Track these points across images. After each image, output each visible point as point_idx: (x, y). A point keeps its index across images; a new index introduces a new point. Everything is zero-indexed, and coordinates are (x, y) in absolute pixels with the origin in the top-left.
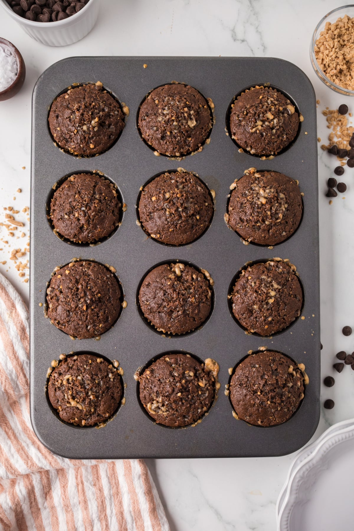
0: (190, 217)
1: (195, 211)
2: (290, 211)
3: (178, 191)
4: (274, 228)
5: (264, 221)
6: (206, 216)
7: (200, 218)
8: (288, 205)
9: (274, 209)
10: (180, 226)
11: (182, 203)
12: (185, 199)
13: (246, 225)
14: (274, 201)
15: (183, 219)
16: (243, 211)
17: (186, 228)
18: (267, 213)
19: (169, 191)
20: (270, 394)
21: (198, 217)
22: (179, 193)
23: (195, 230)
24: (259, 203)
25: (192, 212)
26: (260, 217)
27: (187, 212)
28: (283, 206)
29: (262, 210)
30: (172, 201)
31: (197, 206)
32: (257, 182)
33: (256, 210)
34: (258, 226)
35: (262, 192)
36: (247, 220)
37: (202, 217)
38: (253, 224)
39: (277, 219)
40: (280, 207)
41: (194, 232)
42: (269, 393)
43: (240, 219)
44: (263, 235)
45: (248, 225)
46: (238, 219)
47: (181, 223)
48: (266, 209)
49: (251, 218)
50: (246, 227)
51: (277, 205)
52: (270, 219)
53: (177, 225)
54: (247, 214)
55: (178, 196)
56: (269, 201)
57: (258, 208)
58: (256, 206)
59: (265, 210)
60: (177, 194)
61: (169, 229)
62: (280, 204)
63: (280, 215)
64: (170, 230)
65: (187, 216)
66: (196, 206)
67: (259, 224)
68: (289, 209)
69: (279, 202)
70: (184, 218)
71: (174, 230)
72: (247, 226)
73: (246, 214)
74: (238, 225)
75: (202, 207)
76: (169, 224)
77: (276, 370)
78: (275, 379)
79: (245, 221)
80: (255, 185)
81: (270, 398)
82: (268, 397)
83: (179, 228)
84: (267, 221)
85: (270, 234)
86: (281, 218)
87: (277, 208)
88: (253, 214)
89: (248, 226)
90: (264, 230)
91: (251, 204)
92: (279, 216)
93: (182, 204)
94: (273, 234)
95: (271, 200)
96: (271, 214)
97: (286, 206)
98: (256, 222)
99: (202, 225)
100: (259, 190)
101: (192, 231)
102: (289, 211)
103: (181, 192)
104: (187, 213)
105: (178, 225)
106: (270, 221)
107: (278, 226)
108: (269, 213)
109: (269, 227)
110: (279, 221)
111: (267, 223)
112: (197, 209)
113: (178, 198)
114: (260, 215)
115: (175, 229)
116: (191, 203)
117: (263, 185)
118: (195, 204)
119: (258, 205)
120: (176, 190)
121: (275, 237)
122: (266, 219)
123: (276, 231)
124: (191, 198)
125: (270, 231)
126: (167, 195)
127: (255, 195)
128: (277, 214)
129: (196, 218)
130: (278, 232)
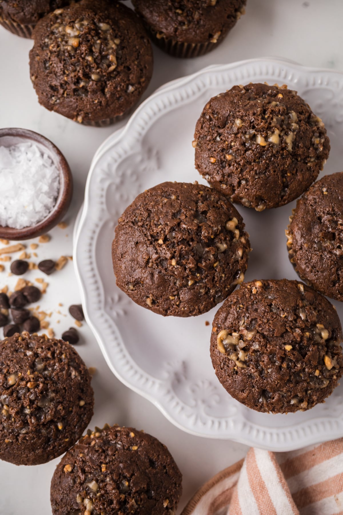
0: (44, 425)
1: (54, 416)
2: (127, 49)
3: (32, 376)
4: (109, 83)
5: (87, 76)
6: (76, 425)
7: (64, 428)
8: (121, 40)
9: (96, 50)
10: (24, 438)
11: (34, 400)
12: (42, 393)
13: (63, 94)
14: (92, 37)
15: (30, 428)
16: (51, 73)
17: (35, 443)
18: (87, 61)
19: (16, 373)
20: (180, 247)
21: (60, 427)
22: (32, 380)
23: (51, 448)
24: (69, 48)
25: (49, 417)
26: (79, 71)
27: (40, 416)
28: (111, 42)
29: (78, 59)
30: (18, 392)
31: (62, 408)
32: (59, 21)
33: (69, 61)
34: (83, 87)
35: (69, 30)
36: (61, 85)
37: (69, 426)
38: (73, 87)
39: (109, 66)
40: (107, 44)
41: (49, 451)
42: (178, 245)
43: (52, 87)
44: (96, 101)
45: (66, 92)
46: (48, 89)
47: (27, 433)
48: (83, 54)
49: (65, 78)
50: (64, 97)
51: (99, 42)
52: (97, 69)
53: (18, 435)
54: (59, 74)
55: (29, 385)
56: (84, 39)
57: (70, 56)
58: (67, 54)
59: (83, 56)
60: (27, 383)
61: (4, 440)
62: (105, 39)
63: (111, 57)
64: (7, 441)
65: (38, 425)
66: (60, 407)
67: (82, 84)
68: (123, 45)
69: (101, 36)
70: (32, 427)
71: (12, 442)
72: (65, 95)
73: (56, 75)
74: (52, 100)
75: (71, 409)
76: (6, 431)
77: (205, 213)
78: (197, 224)
79: (59, 88)
80: (56, 25)
81: (177, 254)
82: (175, 252)
83: (21, 441)
84: (93, 73)
85: (108, 96)
86: (115, 62)
87: (101, 47)
88: (66, 71)
89: (67, 95)
90: (94, 92)
91: (58, 56)
92: (110, 59)
93: (32, 402)
94: (113, 95)
95: (87, 37)
96: (95, 60)
97: (117, 41)
98: (77, 82)
99: (67, 440)
100: (64, 30)
101: (47, 448)
102: (125, 50)
103: (36, 379)
104: (38, 419)
105: (21, 435)
106: (98, 71)
107: (115, 78)
108: (90, 58)
109: (99, 84)
110: (113, 67)
111: (93, 77)
112: (60, 414)
113: (28, 390)
114: (78, 69)
115: (14, 440)
116: (52, 400)
117: (69, 20)
118: (59, 403)
119: (68, 52)
120: (29, 372)
121: (118, 99)
122: (90, 70)
123: (116, 88)
124: (53, 391)
125: (106, 90)
126: (11, 380)
127: (60, 40)
128: (105, 57)
129: (57, 427)
130: (119, 89)
